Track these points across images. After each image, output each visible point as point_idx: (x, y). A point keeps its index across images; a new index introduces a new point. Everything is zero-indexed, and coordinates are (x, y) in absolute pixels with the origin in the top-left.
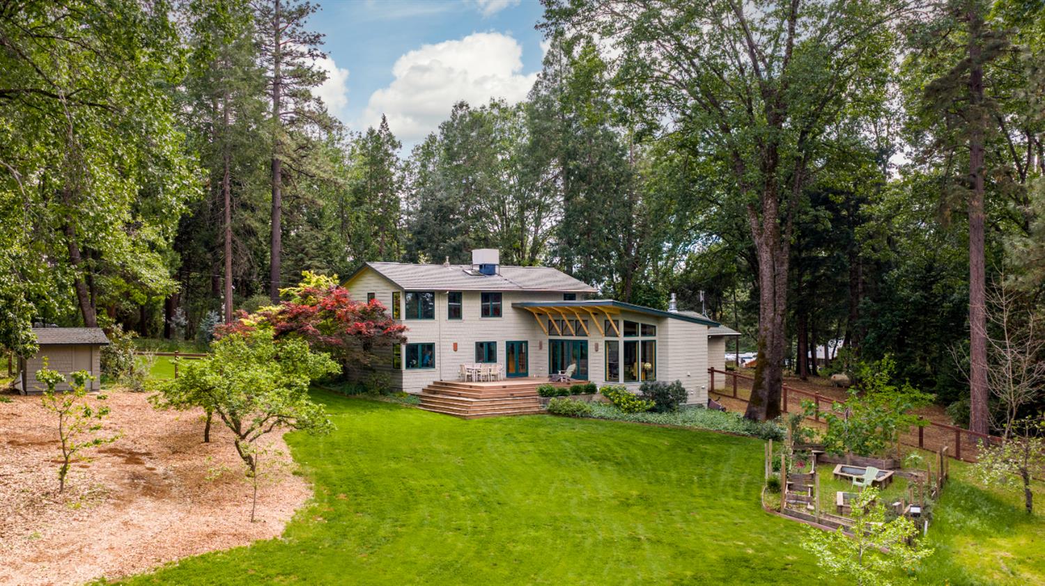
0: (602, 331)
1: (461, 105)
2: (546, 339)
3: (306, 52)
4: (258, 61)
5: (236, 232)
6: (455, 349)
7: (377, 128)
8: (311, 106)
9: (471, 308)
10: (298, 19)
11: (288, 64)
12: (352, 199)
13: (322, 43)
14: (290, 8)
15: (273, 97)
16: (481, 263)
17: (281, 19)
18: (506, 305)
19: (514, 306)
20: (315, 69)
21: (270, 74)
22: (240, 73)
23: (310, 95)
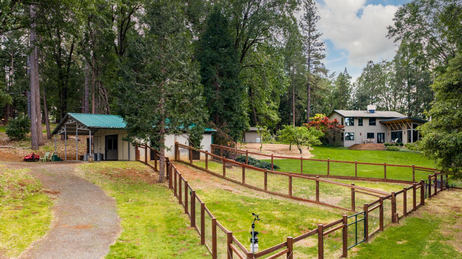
0: (406, 128)
1: (371, 62)
2: (390, 132)
3: (318, 49)
4: (303, 53)
5: (296, 107)
6: (361, 135)
7: (343, 72)
8: (320, 66)
9: (366, 123)
10: (316, 38)
11: (313, 53)
12: (334, 96)
13: (323, 46)
14: (313, 35)
15: (308, 64)
16: (370, 109)
17: (310, 39)
18: (377, 122)
19: (380, 122)
20: (321, 54)
21: (307, 57)
22: (298, 58)
23: (320, 62)
